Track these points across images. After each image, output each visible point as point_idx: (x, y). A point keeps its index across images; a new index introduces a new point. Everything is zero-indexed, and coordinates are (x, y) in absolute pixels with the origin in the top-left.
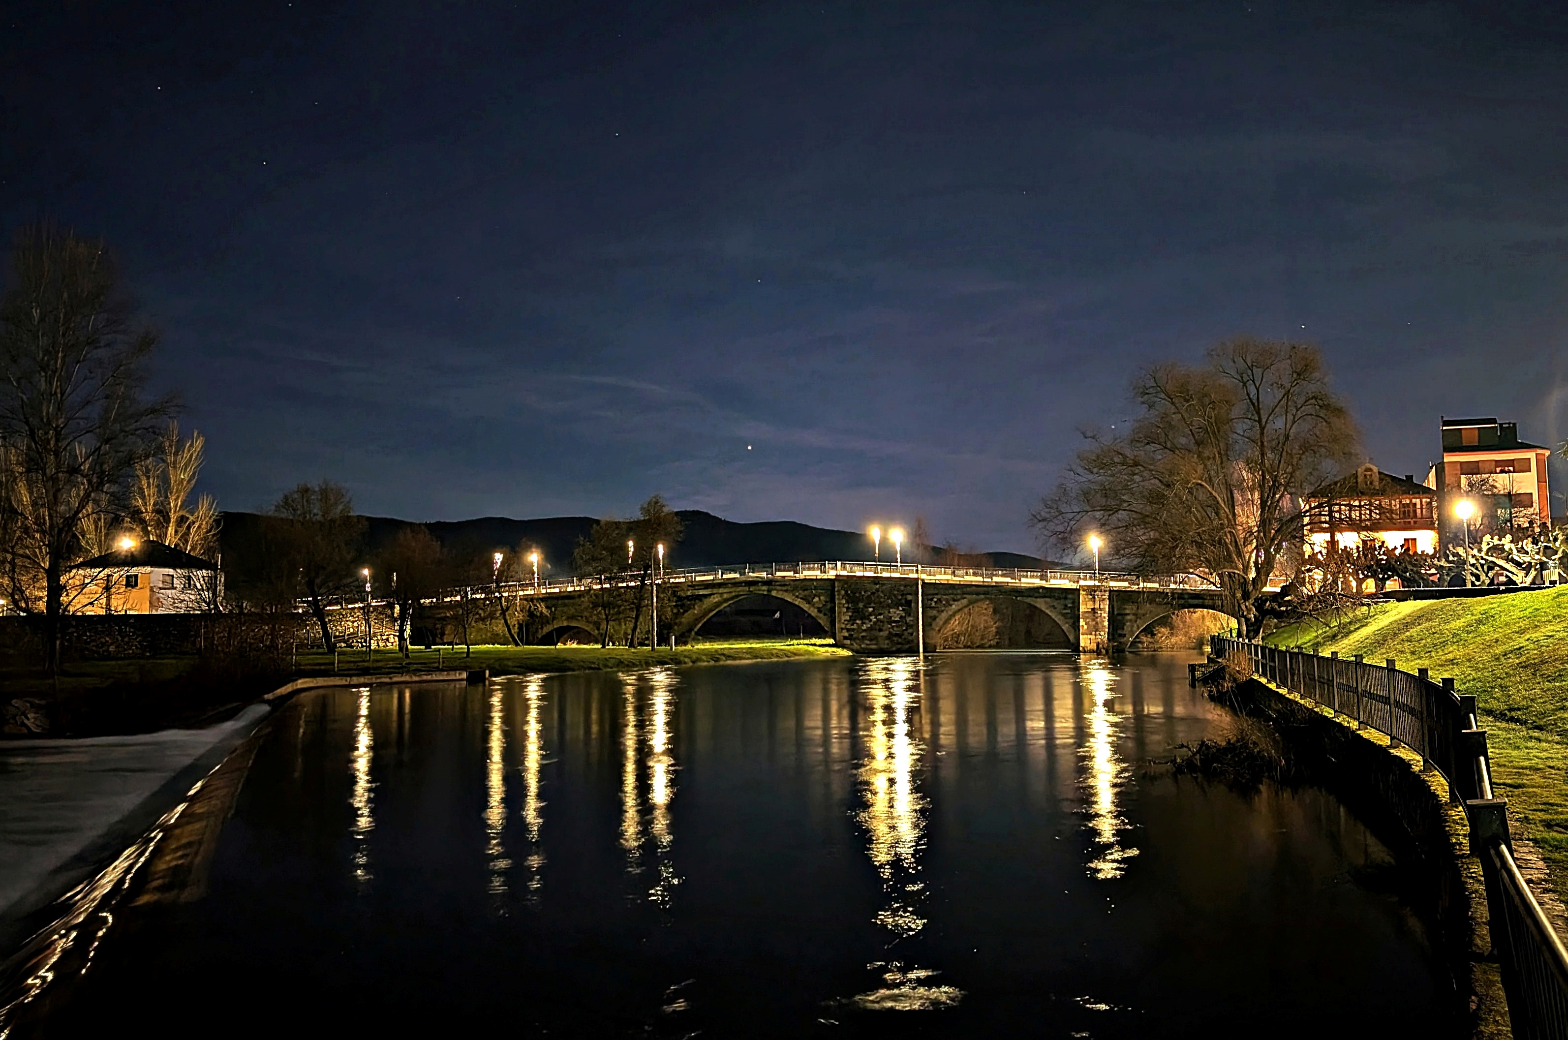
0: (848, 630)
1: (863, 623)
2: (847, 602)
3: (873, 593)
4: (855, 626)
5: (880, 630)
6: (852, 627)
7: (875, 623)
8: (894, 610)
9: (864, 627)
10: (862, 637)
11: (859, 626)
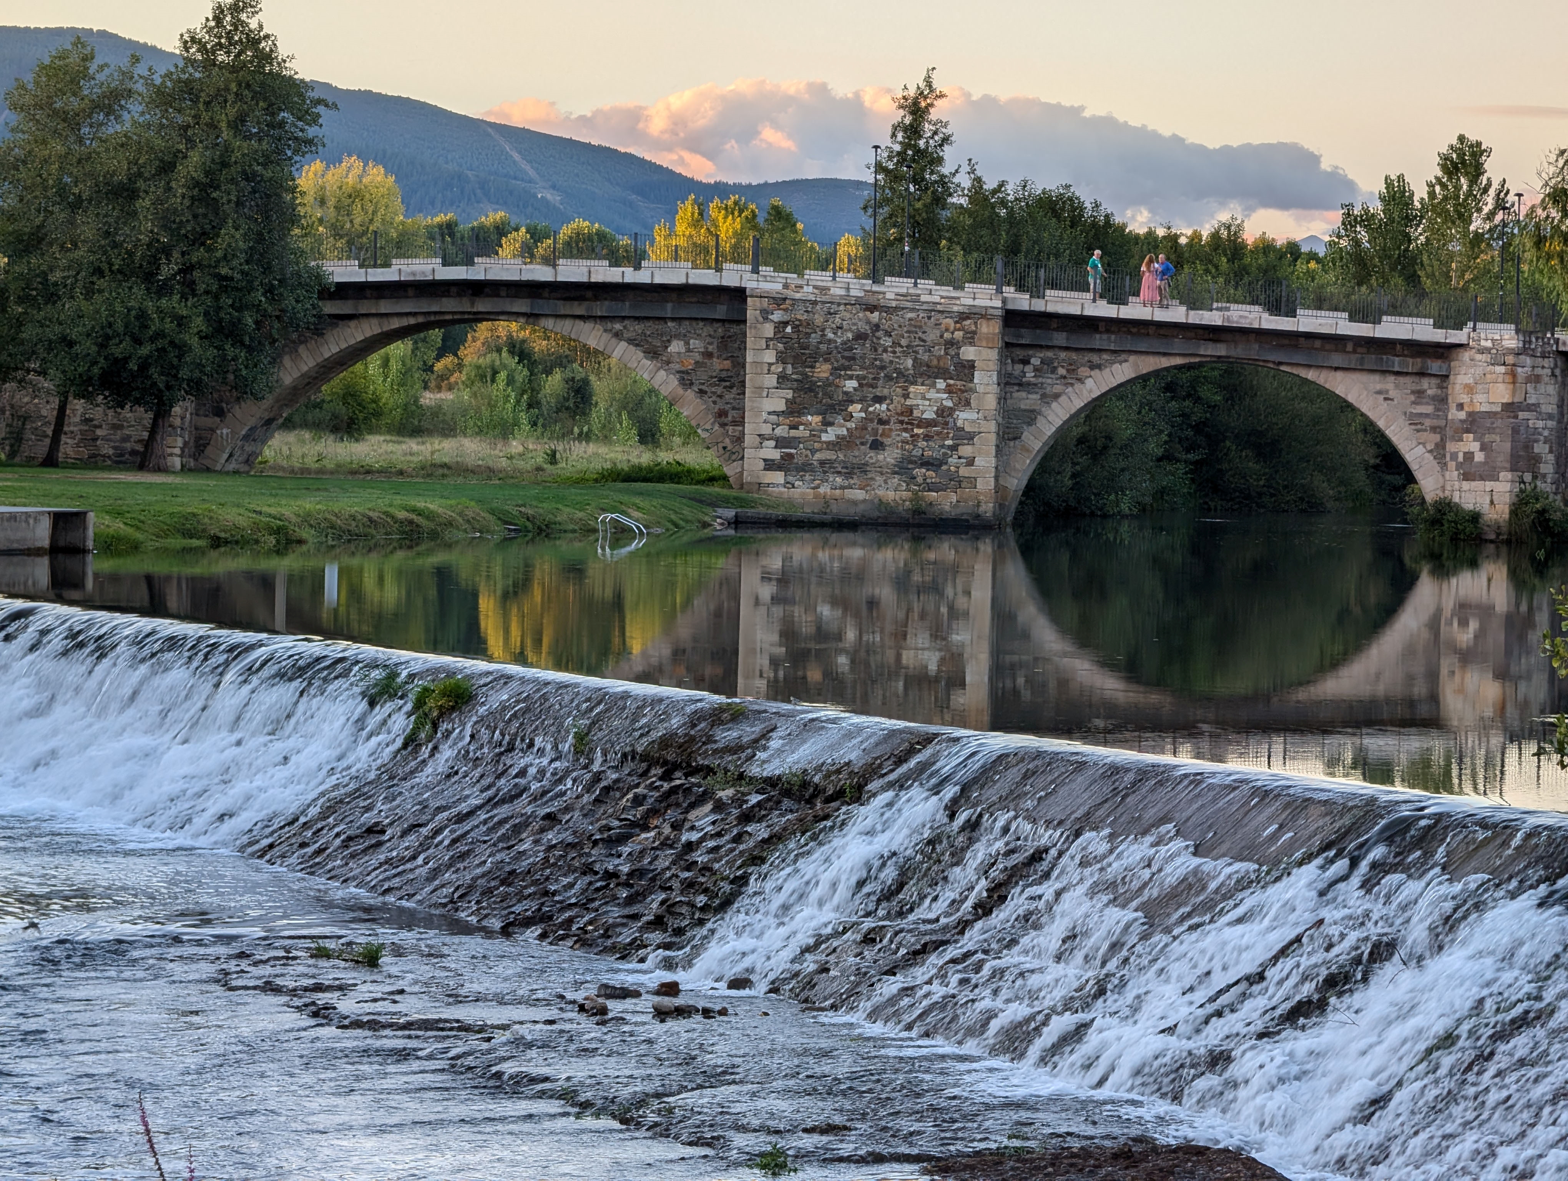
0: (781, 443)
1: (827, 424)
2: (781, 358)
3: (860, 337)
4: (802, 432)
5: (877, 445)
6: (793, 433)
7: (863, 426)
8: (922, 389)
9: (830, 435)
10: (822, 463)
11: (814, 436)
